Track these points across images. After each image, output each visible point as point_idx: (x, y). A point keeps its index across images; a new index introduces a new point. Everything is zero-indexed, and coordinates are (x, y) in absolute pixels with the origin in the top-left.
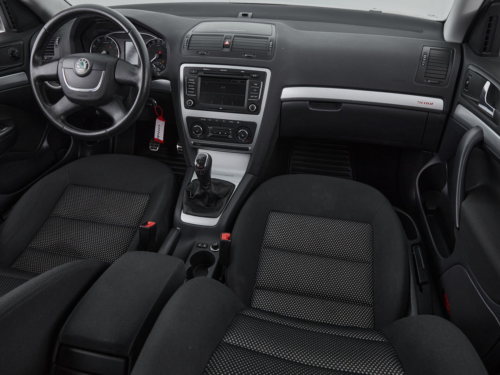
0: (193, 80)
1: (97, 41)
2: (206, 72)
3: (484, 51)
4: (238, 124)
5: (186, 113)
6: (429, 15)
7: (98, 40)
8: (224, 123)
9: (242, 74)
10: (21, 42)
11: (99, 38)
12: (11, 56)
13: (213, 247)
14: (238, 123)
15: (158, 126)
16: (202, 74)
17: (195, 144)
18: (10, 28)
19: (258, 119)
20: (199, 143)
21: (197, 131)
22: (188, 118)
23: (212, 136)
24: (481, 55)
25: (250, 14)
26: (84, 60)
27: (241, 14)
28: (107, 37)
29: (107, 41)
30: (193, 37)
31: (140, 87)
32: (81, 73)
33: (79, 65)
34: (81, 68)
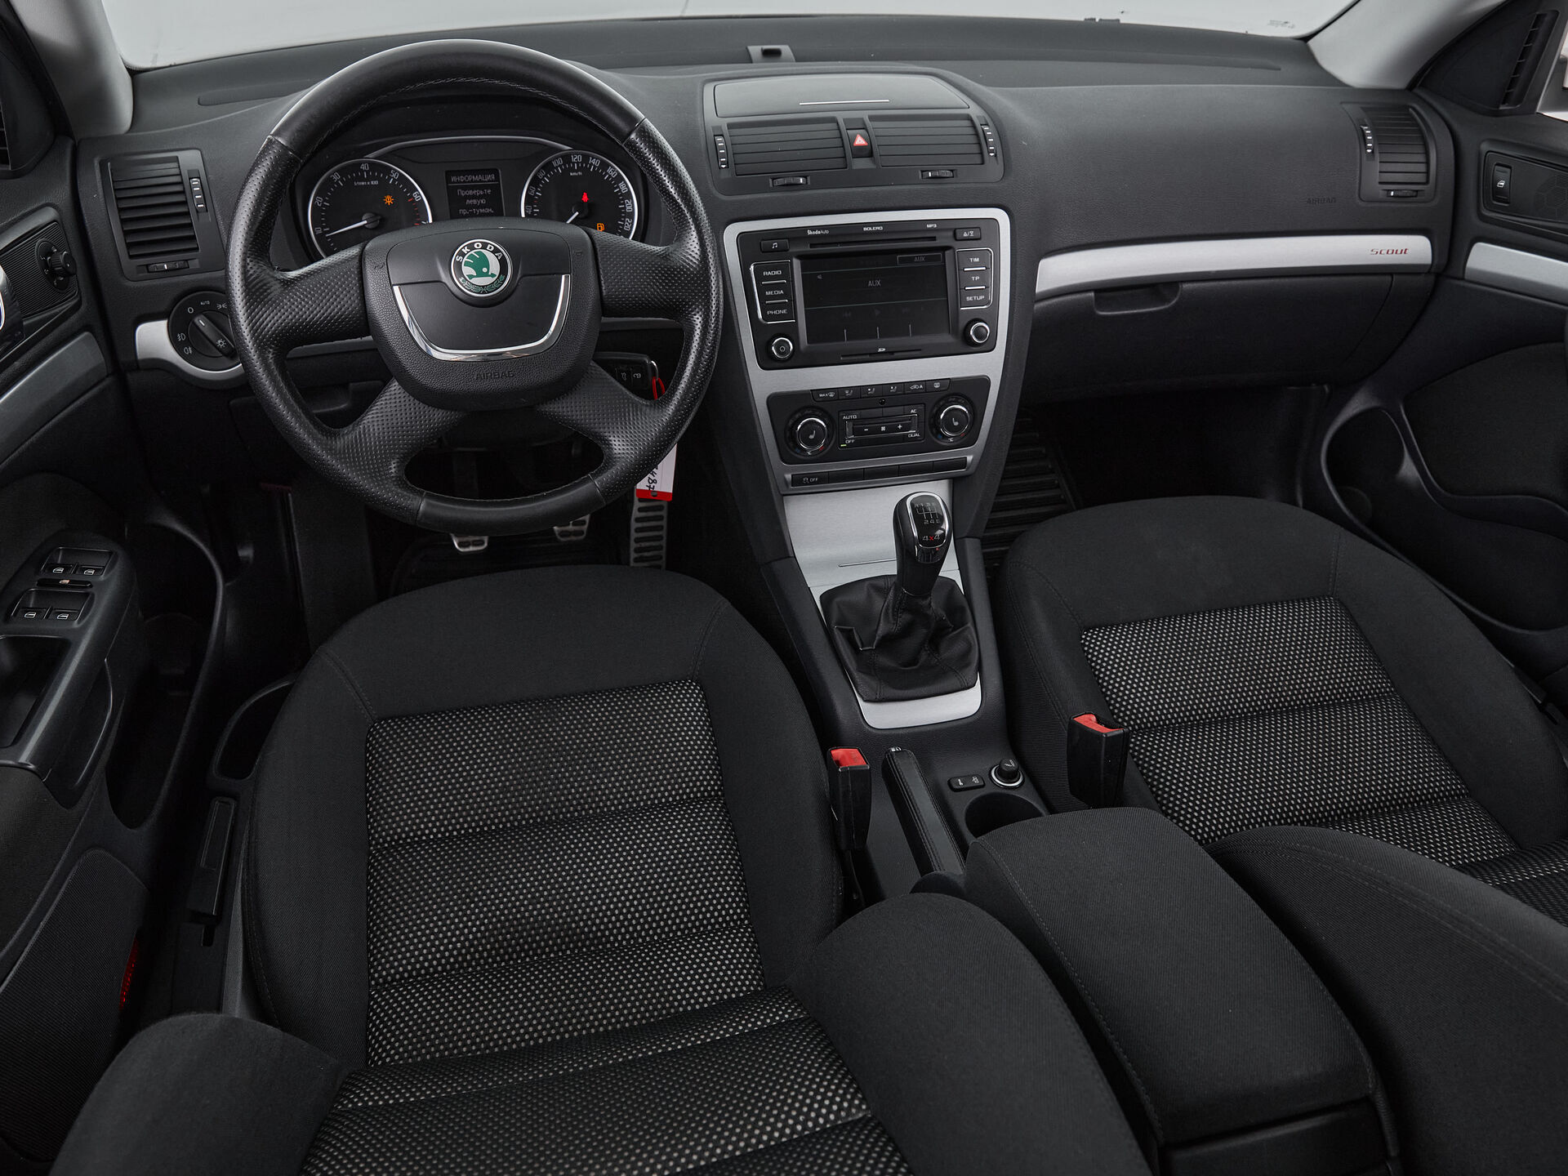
0: (776, 273)
1: (330, 180)
2: (815, 241)
3: (1504, 103)
4: (937, 390)
5: (764, 383)
6: (1272, 23)
7: (336, 177)
8: (894, 394)
9: (931, 235)
10: (52, 213)
11: (339, 171)
12: (46, 272)
13: (1001, 774)
14: (937, 385)
16: (806, 249)
17: (797, 481)
19: (989, 365)
20: (810, 476)
21: (812, 437)
22: (776, 402)
23: (857, 443)
24: (1497, 114)
25: (785, 49)
26: (484, 246)
27: (755, 50)
28: (371, 164)
29: (369, 179)
30: (734, 132)
31: (699, 314)
32: (484, 293)
33: (467, 264)
34: (480, 274)
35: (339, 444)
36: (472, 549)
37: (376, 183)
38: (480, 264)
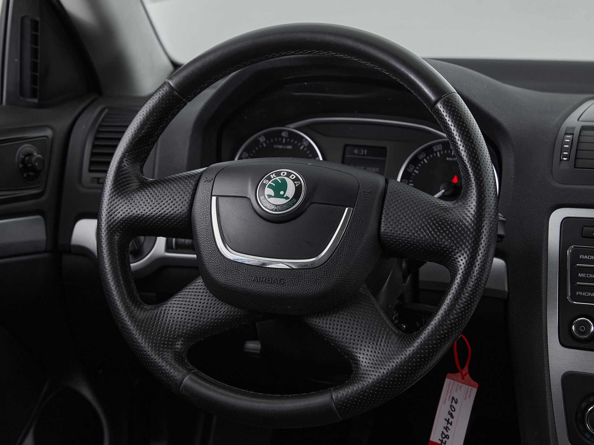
1: (256, 141)
5: (562, 360)
7: (262, 139)
10: (49, 133)
11: (265, 135)
12: (21, 166)
15: (448, 403)
18: (22, 93)
22: (570, 379)
26: (289, 175)
29: (287, 143)
30: (585, 133)
31: (462, 261)
34: (277, 195)
35: (141, 315)
37: (289, 147)
38: (279, 188)
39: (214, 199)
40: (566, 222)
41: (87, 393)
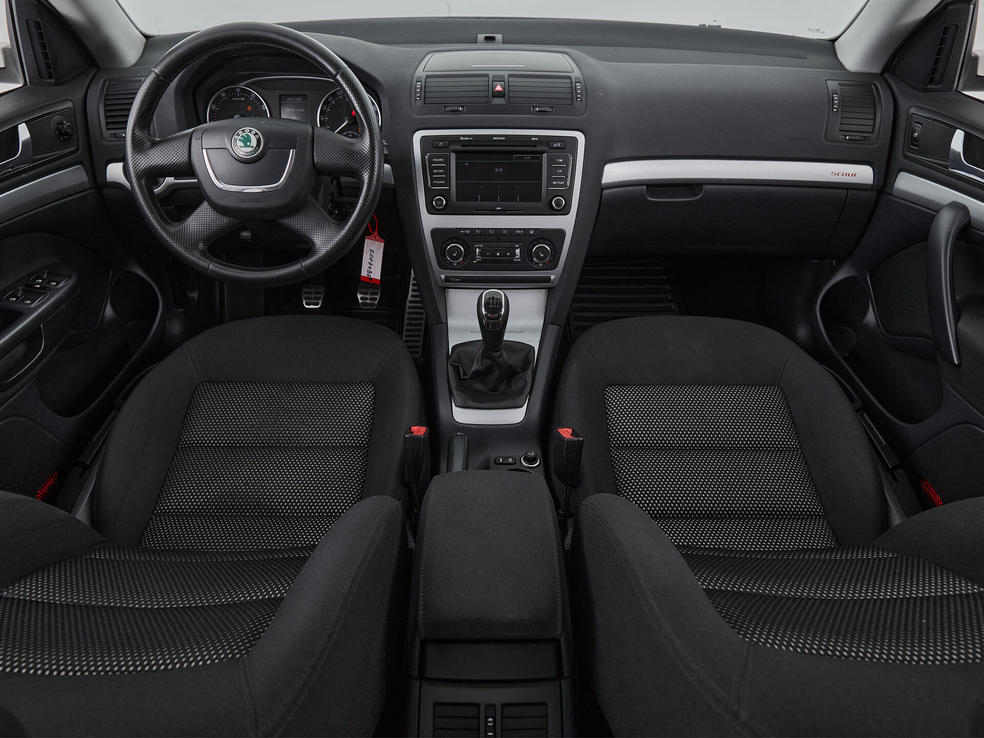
0: (440, 160)
1: (220, 97)
2: (465, 143)
3: (930, 83)
4: (532, 235)
5: (430, 222)
6: (810, 30)
7: (223, 95)
8: (505, 235)
9: (534, 144)
10: (70, 104)
11: (225, 92)
12: (57, 132)
13: (526, 459)
14: (532, 232)
15: (369, 253)
16: (459, 147)
17: (448, 279)
18: (41, 76)
19: (566, 223)
20: (456, 277)
21: (454, 255)
22: (435, 232)
23: (483, 261)
24: (927, 91)
25: (499, 37)
26: (250, 131)
27: (481, 37)
28: (241, 88)
29: (240, 97)
30: (428, 80)
31: (366, 177)
32: (247, 156)
33: (240, 140)
34: (246, 146)
35: (172, 229)
36: (312, 307)
37: (243, 99)
38: (246, 140)
39: (204, 151)
40: (424, 139)
41: (140, 273)
